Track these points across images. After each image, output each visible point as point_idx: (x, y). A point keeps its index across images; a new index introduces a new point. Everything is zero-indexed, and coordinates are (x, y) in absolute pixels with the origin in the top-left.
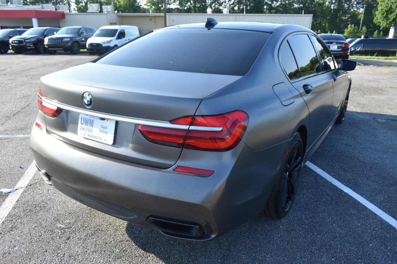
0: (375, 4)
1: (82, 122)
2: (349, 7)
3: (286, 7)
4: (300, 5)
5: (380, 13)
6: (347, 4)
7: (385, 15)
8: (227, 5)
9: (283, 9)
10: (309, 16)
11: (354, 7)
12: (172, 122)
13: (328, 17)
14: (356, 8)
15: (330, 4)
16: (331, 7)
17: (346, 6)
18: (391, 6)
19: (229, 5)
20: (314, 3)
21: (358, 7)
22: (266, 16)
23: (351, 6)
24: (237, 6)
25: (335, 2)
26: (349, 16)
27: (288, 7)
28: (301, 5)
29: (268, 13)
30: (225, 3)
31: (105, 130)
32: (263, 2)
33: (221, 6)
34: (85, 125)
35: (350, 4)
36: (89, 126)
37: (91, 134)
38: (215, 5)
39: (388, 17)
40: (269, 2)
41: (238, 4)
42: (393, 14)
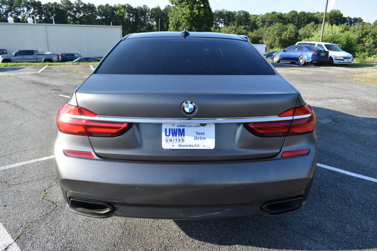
0: (164, 18)
1: (168, 134)
2: (145, 20)
3: (89, 18)
4: (102, 17)
5: (172, 26)
6: (143, 18)
7: (175, 27)
8: (26, 15)
9: (87, 20)
10: (119, 27)
11: (149, 20)
12: (280, 115)
13: (129, 29)
14: (150, 21)
15: (129, 17)
16: (130, 19)
17: (142, 19)
18: (179, 20)
19: (28, 15)
20: (115, 16)
21: (152, 21)
22: (70, 26)
23: (146, 20)
24: (38, 15)
25: (132, 16)
26: (146, 27)
27: (92, 19)
28: (104, 17)
29: (73, 24)
30: (24, 12)
31: (202, 136)
32: (66, 13)
33: (20, 15)
34: (173, 136)
35: (145, 18)
36: (179, 136)
37: (183, 144)
38: (12, 13)
39: (178, 29)
40: (72, 13)
41: (38, 14)
42: (181, 27)
